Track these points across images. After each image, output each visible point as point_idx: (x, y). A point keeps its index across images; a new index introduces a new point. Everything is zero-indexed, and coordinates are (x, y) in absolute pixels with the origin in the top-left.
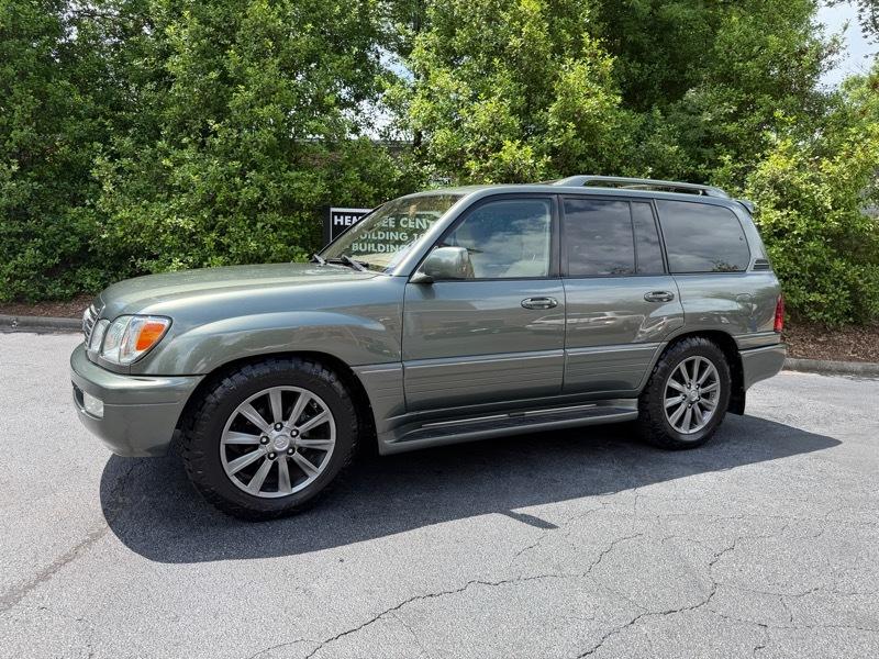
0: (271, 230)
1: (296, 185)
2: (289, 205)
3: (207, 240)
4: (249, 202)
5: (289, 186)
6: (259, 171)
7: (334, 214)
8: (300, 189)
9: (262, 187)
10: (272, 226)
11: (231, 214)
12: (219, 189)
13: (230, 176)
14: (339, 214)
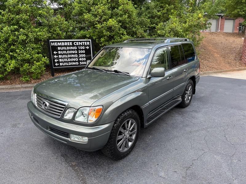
0: (32, 50)
1: (39, 34)
2: (37, 40)
3: (7, 55)
4: (22, 40)
5: (36, 34)
6: (24, 29)
7: (51, 42)
8: (40, 35)
9: (27, 35)
10: (32, 49)
11: (15, 45)
12: (9, 36)
13: (12, 31)
14: (53, 42)
